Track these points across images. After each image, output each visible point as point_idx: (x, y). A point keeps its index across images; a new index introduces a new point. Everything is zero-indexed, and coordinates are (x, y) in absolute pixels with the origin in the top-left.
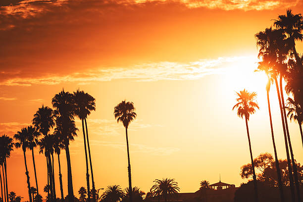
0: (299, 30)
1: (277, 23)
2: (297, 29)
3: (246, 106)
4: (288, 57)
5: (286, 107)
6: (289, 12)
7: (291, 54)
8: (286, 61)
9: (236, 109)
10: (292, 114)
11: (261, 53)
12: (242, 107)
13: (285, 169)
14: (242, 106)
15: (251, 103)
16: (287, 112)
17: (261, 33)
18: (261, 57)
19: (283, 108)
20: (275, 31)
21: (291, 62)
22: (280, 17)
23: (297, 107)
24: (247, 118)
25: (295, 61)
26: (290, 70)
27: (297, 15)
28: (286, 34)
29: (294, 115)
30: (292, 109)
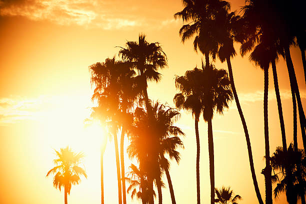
0: (154, 66)
1: (124, 52)
2: (152, 64)
3: (67, 173)
4: (136, 105)
5: (127, 179)
6: (142, 40)
7: (141, 100)
8: (132, 110)
9: (52, 176)
10: (135, 190)
11: (96, 94)
12: (62, 173)
14: (61, 171)
15: (75, 168)
16: (128, 185)
17: (98, 64)
18: (96, 100)
19: (122, 179)
20: (120, 63)
21: (139, 111)
22: (128, 43)
23: (142, 179)
24: (67, 191)
25: (146, 111)
26: (137, 123)
27: (153, 45)
28: (136, 70)
29: (138, 190)
30: (136, 181)
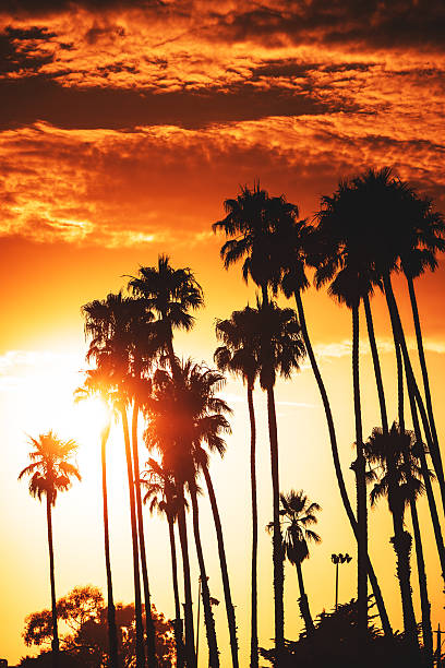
0: (182, 306)
1: (136, 284)
2: (179, 301)
3: (50, 473)
4: (155, 365)
5: (142, 481)
6: (163, 263)
7: (163, 358)
8: (150, 374)
9: (28, 478)
10: (155, 498)
11: (93, 350)
12: (42, 473)
13: (128, 626)
14: (42, 471)
15: (63, 466)
16: (144, 491)
17: (96, 303)
18: (93, 359)
19: (135, 482)
20: (129, 301)
21: (160, 375)
22: (142, 270)
23: (167, 482)
24: (51, 500)
25: (171, 375)
26: (158, 393)
27: (181, 272)
28: (154, 312)
29: (160, 499)
30: (157, 486)
